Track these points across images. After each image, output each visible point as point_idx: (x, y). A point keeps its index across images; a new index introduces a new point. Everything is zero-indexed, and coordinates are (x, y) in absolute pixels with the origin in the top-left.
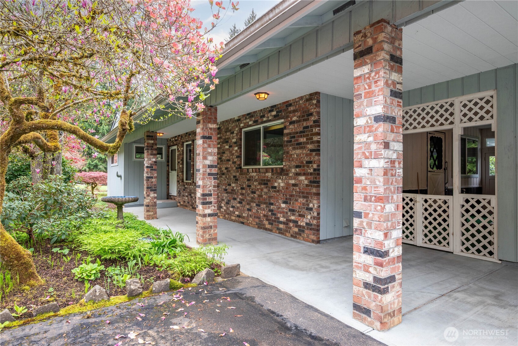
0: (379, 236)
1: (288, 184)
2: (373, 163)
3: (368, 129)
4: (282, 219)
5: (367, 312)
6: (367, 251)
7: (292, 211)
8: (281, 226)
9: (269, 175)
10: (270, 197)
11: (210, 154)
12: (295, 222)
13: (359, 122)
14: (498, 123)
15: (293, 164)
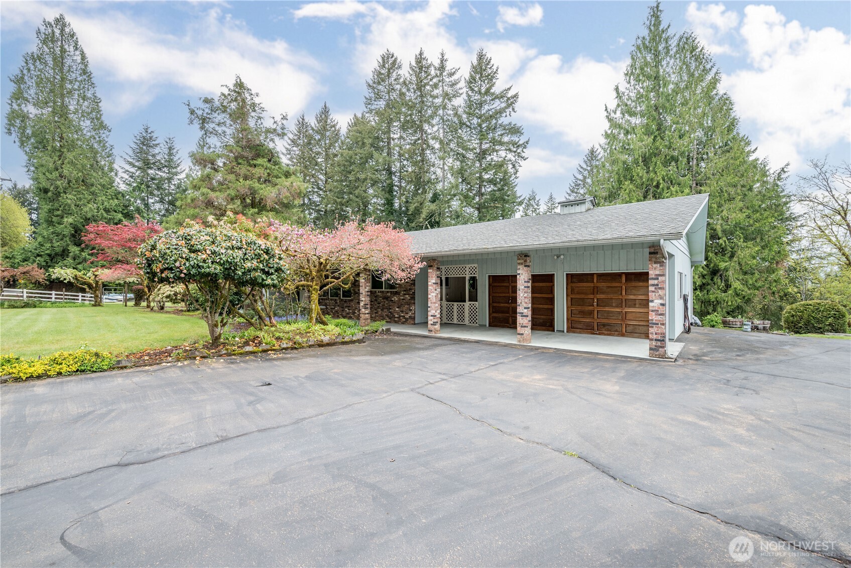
0: (434, 312)
1: (399, 299)
2: (433, 294)
3: (431, 286)
4: (396, 316)
5: (432, 331)
6: (432, 316)
7: (402, 311)
8: (396, 319)
9: (389, 294)
10: (390, 306)
11: (367, 286)
12: (404, 316)
13: (429, 283)
14: (478, 276)
15: (402, 289)
